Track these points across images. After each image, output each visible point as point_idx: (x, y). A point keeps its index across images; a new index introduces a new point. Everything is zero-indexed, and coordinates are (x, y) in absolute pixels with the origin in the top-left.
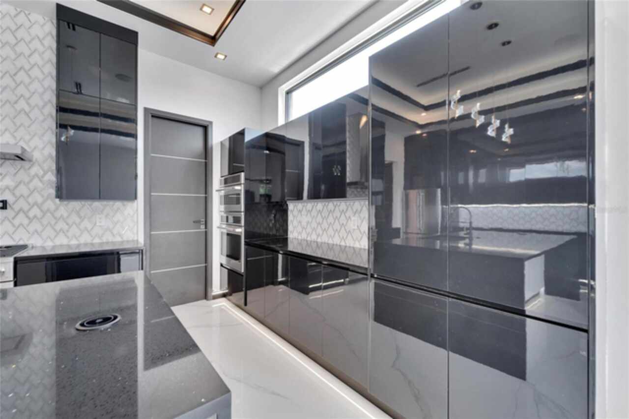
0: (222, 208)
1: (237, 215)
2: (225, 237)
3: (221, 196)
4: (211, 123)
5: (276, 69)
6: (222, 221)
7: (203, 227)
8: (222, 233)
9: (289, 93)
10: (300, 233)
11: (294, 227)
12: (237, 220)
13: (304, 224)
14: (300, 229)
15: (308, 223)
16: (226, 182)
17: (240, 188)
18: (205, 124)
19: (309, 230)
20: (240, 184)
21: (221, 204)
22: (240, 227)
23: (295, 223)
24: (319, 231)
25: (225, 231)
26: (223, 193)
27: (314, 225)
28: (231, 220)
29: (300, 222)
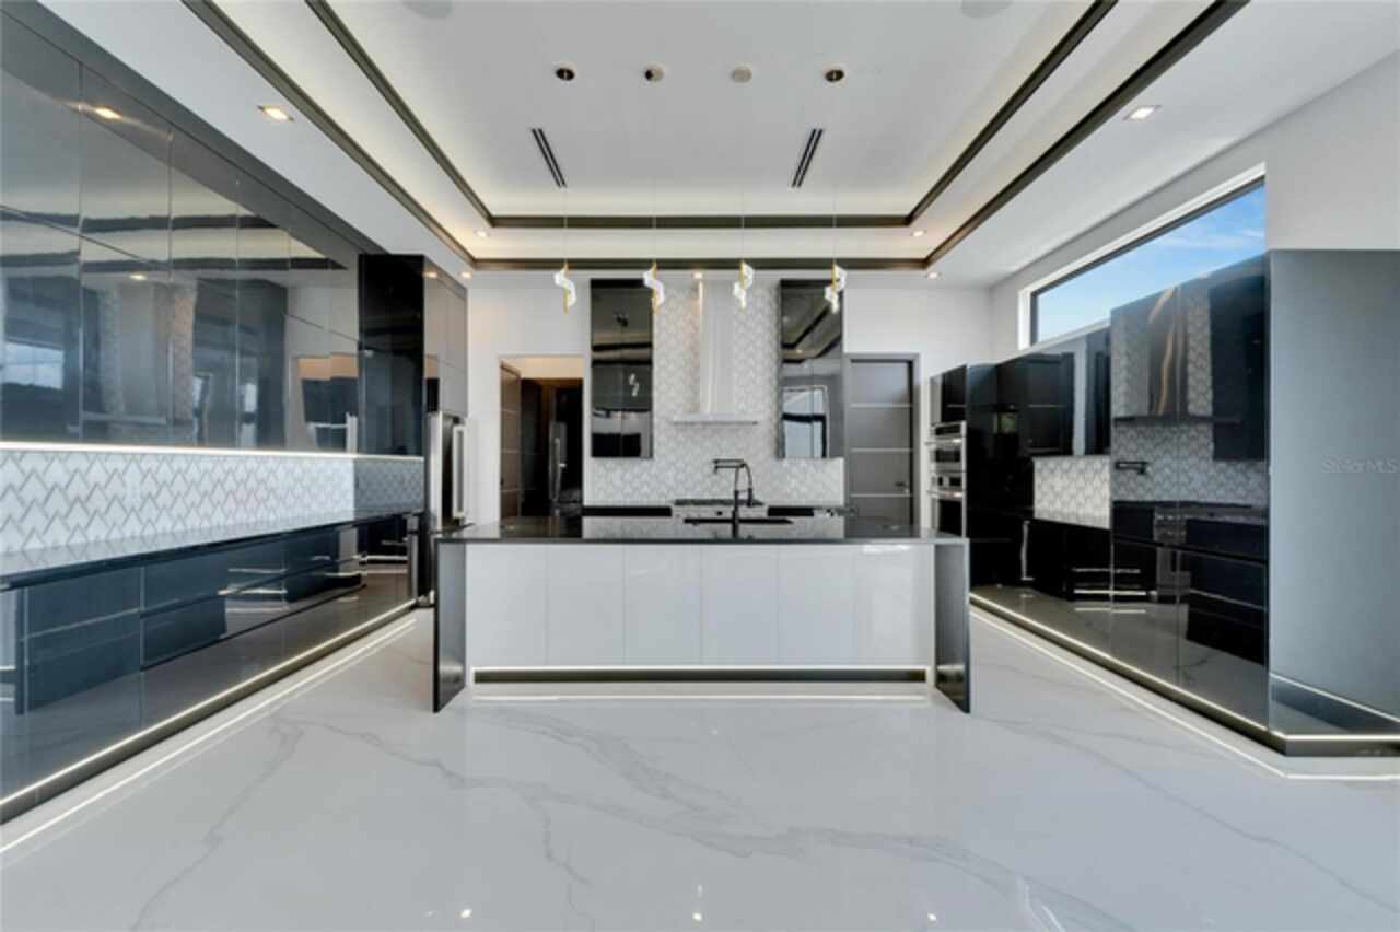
0: (933, 466)
1: (955, 475)
2: (937, 505)
3: (931, 452)
4: (917, 355)
5: (1015, 268)
6: (933, 483)
7: (907, 491)
8: (933, 500)
9: (1035, 295)
10: (1052, 503)
11: (1044, 494)
12: (955, 482)
13: (1058, 489)
14: (1051, 496)
15: (1064, 488)
16: (939, 432)
17: (960, 441)
18: (910, 358)
19: (1066, 497)
20: (960, 437)
21: (931, 460)
22: (960, 491)
23: (1045, 488)
24: (1081, 499)
25: (937, 497)
26: (933, 447)
27: (1073, 491)
28: (946, 481)
29: (1052, 487)
